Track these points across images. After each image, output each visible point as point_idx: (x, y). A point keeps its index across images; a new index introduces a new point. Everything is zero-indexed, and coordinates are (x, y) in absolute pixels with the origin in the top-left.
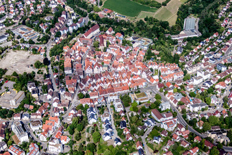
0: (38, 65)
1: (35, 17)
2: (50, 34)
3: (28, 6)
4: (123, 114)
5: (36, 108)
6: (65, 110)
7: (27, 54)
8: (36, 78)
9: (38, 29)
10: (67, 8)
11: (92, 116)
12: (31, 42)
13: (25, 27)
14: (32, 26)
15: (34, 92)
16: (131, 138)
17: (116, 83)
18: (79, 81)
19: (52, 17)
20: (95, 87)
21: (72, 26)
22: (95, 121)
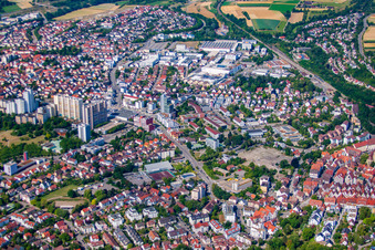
0: (284, 165)
1: (306, 120)
2: (317, 141)
3: (306, 108)
4: (351, 224)
5: (258, 198)
6: (289, 207)
7: (278, 153)
8: (275, 177)
9: (304, 132)
10: (354, 119)
11: (315, 217)
12: (289, 143)
13: (289, 127)
14: (298, 128)
15: (263, 184)
16: (345, 243)
17: (363, 195)
18: (320, 186)
19: (328, 123)
20: (335, 194)
21: (349, 138)
22: (316, 224)
